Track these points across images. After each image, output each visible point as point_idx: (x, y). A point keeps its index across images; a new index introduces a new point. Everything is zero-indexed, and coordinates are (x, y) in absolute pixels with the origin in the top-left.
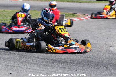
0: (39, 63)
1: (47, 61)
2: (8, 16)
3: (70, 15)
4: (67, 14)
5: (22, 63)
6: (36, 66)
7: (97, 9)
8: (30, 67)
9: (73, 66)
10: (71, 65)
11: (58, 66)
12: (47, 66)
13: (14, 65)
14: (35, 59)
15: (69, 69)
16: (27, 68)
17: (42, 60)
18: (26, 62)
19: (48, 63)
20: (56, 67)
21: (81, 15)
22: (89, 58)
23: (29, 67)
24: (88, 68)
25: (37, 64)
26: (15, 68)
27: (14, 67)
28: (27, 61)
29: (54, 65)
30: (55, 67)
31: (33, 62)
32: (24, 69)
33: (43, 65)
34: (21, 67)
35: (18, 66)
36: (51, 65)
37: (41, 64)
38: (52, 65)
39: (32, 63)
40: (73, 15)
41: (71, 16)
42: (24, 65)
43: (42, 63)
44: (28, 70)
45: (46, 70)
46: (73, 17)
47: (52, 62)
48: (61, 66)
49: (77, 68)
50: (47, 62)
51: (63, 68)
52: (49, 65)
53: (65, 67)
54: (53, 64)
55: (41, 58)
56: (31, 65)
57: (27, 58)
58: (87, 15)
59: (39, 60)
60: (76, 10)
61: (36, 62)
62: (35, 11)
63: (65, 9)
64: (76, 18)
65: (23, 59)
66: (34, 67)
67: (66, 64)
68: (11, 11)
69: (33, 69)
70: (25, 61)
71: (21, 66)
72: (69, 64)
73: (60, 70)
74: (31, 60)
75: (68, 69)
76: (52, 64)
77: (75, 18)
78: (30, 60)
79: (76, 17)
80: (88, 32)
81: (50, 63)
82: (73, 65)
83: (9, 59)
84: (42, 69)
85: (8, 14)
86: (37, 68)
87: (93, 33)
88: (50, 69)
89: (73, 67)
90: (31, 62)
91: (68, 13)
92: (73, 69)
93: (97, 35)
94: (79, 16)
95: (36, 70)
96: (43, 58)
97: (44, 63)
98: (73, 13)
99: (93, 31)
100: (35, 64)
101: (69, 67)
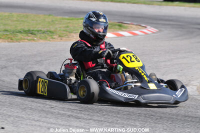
0: (55, 111)
1: (71, 107)
2: (2, 23)
3: (115, 25)
5: (24, 109)
6: (49, 116)
7: (165, 16)
8: (39, 117)
9: (117, 119)
10: (114, 117)
11: (89, 117)
12: (69, 116)
13: (9, 114)
15: (110, 123)
16: (34, 120)
18: (31, 109)
19: (72, 112)
20: (86, 119)
21: (134, 26)
24: (144, 123)
25: (52, 113)
26: (12, 118)
27: (10, 116)
28: (33, 107)
29: (83, 116)
30: (84, 119)
31: (44, 109)
32: (28, 121)
33: (63, 115)
34: (22, 117)
35: (16, 114)
36: (76, 114)
37: (59, 113)
38: (79, 115)
39: (43, 111)
40: (120, 26)
41: (117, 27)
42: (28, 113)
43: (60, 112)
44: (35, 123)
45: (68, 124)
46: (120, 29)
47: (80, 110)
48: (96, 118)
49: (125, 122)
50: (69, 109)
51: (99, 121)
52: (74, 114)
53: (103, 119)
54: (81, 113)
56: (40, 114)
58: (146, 27)
59: (55, 105)
60: (125, 16)
61: (50, 109)
62: (51, 17)
64: (125, 31)
65: (27, 102)
66: (46, 117)
67: (105, 115)
68: (6, 14)
69: (44, 122)
70: (30, 107)
71: (23, 115)
72: (110, 114)
73: (93, 125)
74: (42, 105)
75: (108, 124)
76: (78, 113)
77: (123, 31)
78: (39, 105)
79: (126, 29)
80: (145, 58)
81: (75, 111)
82: (118, 117)
84: (60, 122)
86: (51, 120)
88: (76, 123)
89: (118, 120)
90: (40, 109)
91: (112, 22)
92: (117, 123)
93: (163, 63)
94: (131, 27)
95: (49, 123)
98: (119, 22)
99: (155, 55)
100: (48, 112)
101: (110, 120)
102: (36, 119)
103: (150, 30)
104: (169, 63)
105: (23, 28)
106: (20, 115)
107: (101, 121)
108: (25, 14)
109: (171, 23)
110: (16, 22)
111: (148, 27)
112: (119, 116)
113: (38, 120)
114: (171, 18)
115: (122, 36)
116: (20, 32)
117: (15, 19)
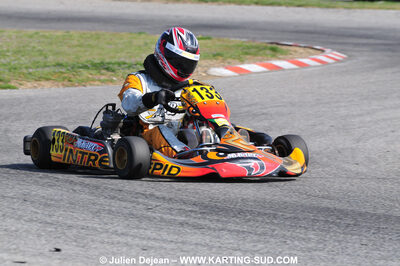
0: (154, 215)
1: (183, 207)
2: (51, 51)
3: (265, 48)
4: (253, 47)
5: (97, 213)
6: (143, 225)
7: (359, 29)
8: (125, 228)
9: (273, 227)
10: (267, 223)
11: (220, 226)
12: (182, 224)
13: (69, 222)
14: (140, 200)
15: (260, 235)
16: (115, 233)
17: (166, 205)
18: (110, 212)
19: (186, 216)
20: (215, 230)
21: (301, 50)
22: (328, 197)
23: (120, 229)
24: (324, 233)
25: (149, 219)
26: (74, 231)
27: (70, 227)
28: (113, 209)
29: (207, 222)
30: (209, 228)
31: (135, 212)
32: (104, 235)
33: (170, 223)
34: (95, 229)
35: (83, 223)
36: (195, 220)
37: (162, 218)
38: (201, 222)
39: (132, 215)
40: (273, 50)
41: (268, 52)
42: (105, 220)
43: (165, 216)
44: (119, 239)
45: (180, 240)
46: (273, 56)
47: (201, 213)
48: (232, 226)
49: (289, 234)
50: (181, 212)
51: (238, 232)
52: (192, 221)
53: (245, 228)
54: (205, 218)
55: (164, 198)
56: (127, 222)
57: (114, 198)
58: (323, 51)
59: (154, 204)
60: (283, 31)
61: (145, 212)
62: (143, 36)
63: (244, 28)
64: (284, 59)
65: (102, 200)
66: (138, 228)
67: (249, 220)
68: (59, 33)
69: (134, 237)
70: (107, 208)
71: (95, 224)
72: (260, 219)
73: (228, 239)
74: (129, 205)
75: (256, 238)
76: (199, 218)
77: (280, 59)
78: (124, 204)
79: (285, 56)
80: (324, 109)
81: (193, 214)
82: (273, 223)
83: (52, 200)
84: (165, 235)
85: (51, 44)
87: (343, 112)
88: (196, 237)
89: (274, 230)
90: (126, 211)
91: (258, 43)
92: (272, 236)
93: (357, 119)
94: (296, 51)
95: (144, 239)
96: (170, 199)
97: (172, 215)
98: (272, 43)
99: (343, 104)
100: (141, 218)
101: (260, 231)
102: (120, 232)
103: (331, 55)
104: (368, 119)
105: (90, 58)
106: (89, 225)
107: (243, 232)
108: (93, 32)
109: (371, 41)
110: (79, 48)
111: (328, 51)
112: (276, 222)
113: (122, 234)
114: (370, 33)
115: (278, 68)
116: (85, 67)
117: (75, 42)
